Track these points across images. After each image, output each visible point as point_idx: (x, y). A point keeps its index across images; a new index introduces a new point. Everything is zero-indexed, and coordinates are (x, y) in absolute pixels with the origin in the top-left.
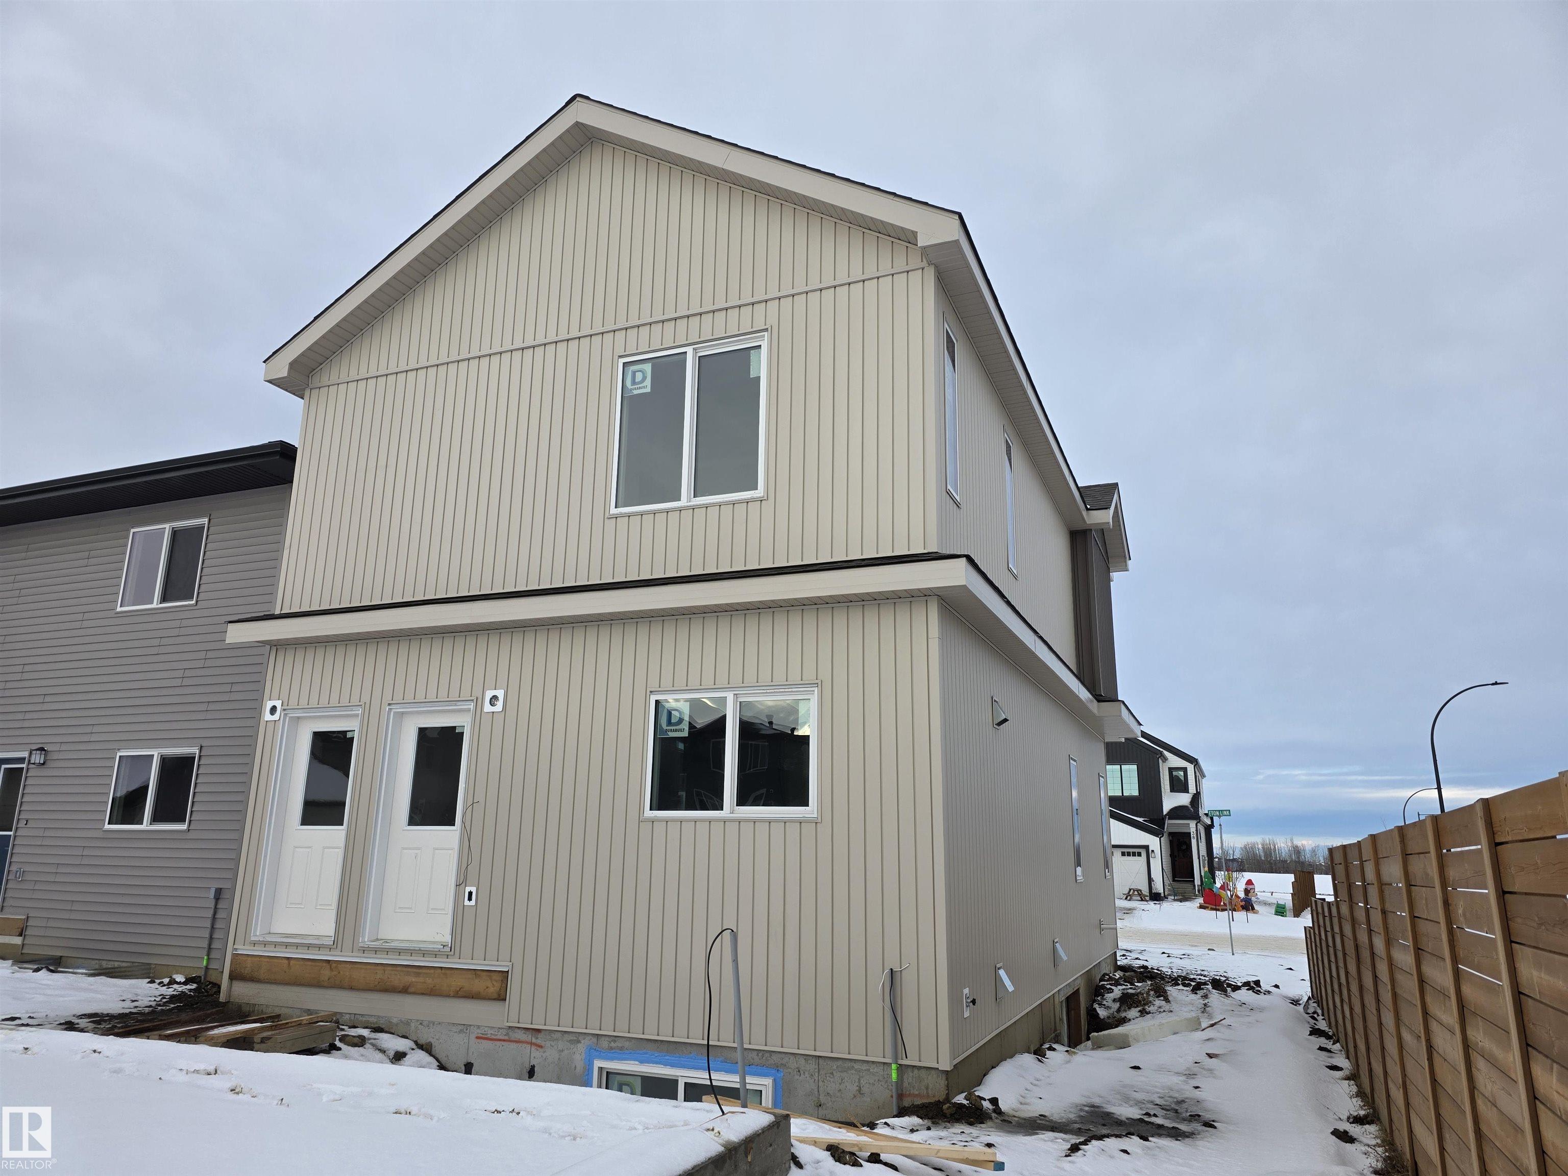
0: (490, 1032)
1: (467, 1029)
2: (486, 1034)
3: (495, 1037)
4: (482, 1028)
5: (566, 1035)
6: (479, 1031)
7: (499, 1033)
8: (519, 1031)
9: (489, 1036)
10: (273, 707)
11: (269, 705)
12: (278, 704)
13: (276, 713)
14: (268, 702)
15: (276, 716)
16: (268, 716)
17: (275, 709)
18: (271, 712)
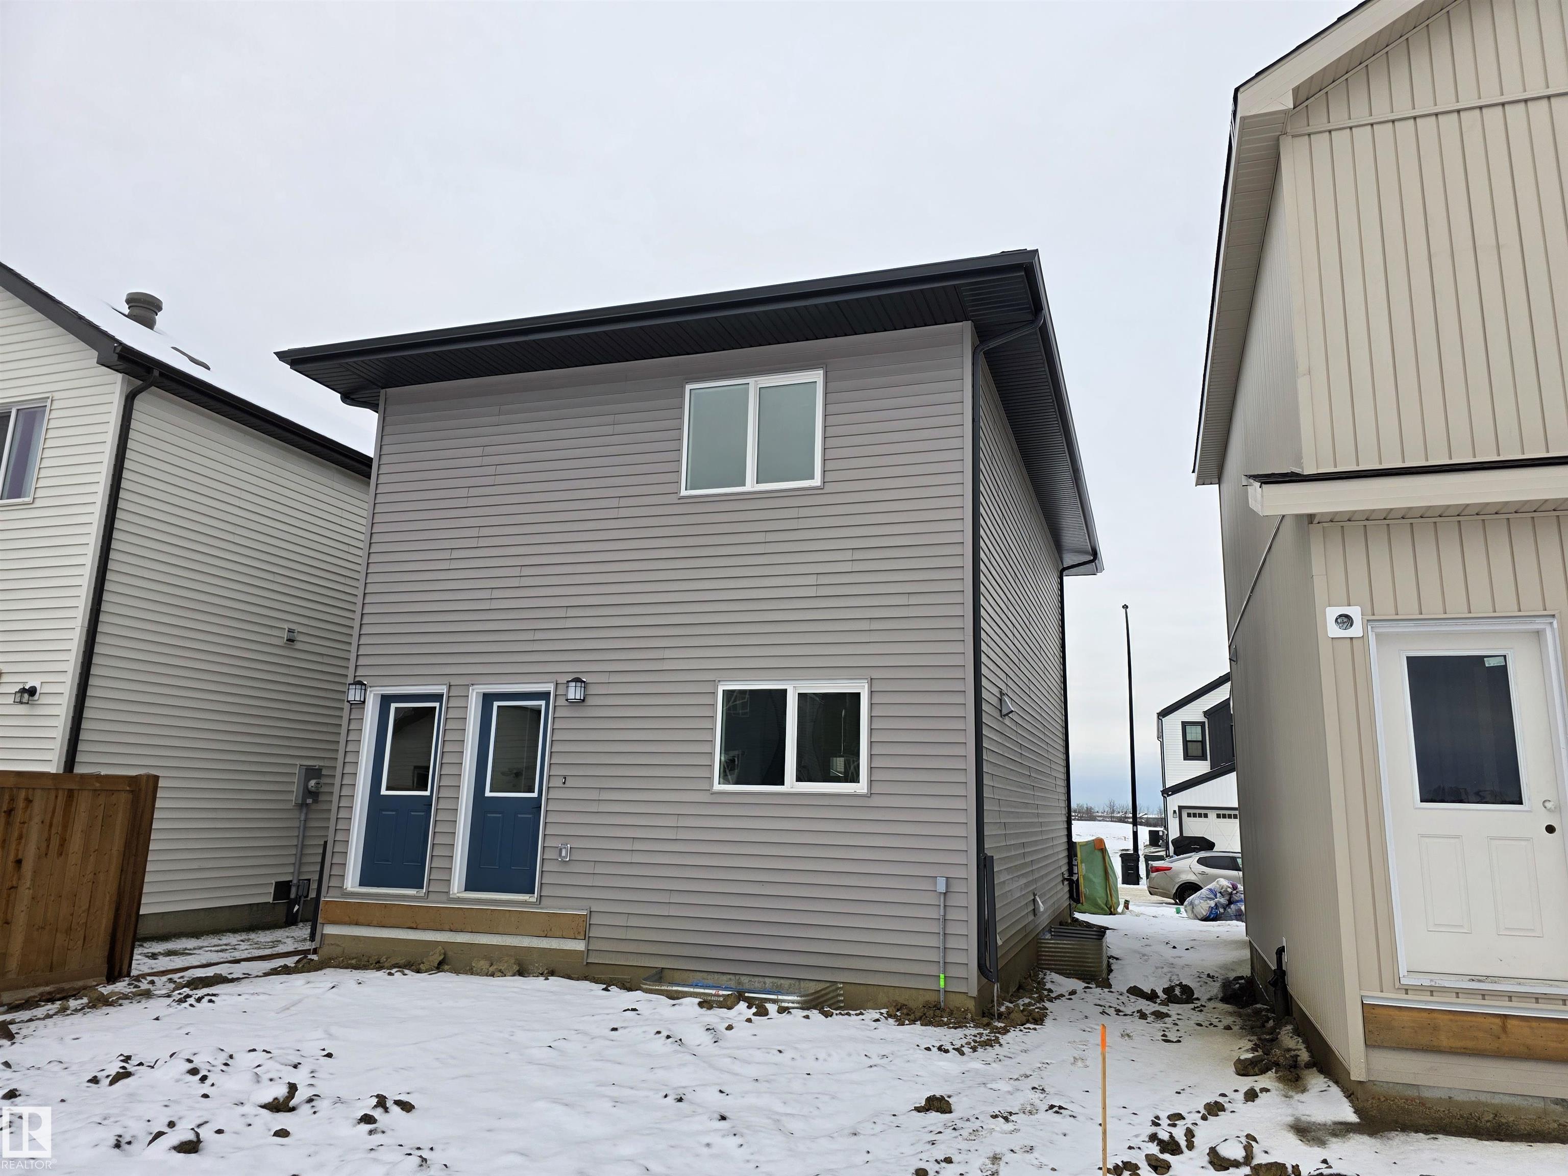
10: (1341, 616)
11: (1332, 613)
12: (1355, 612)
13: (1351, 625)
14: (1328, 609)
15: (1356, 631)
16: (1334, 631)
17: (1345, 620)
18: (1341, 625)
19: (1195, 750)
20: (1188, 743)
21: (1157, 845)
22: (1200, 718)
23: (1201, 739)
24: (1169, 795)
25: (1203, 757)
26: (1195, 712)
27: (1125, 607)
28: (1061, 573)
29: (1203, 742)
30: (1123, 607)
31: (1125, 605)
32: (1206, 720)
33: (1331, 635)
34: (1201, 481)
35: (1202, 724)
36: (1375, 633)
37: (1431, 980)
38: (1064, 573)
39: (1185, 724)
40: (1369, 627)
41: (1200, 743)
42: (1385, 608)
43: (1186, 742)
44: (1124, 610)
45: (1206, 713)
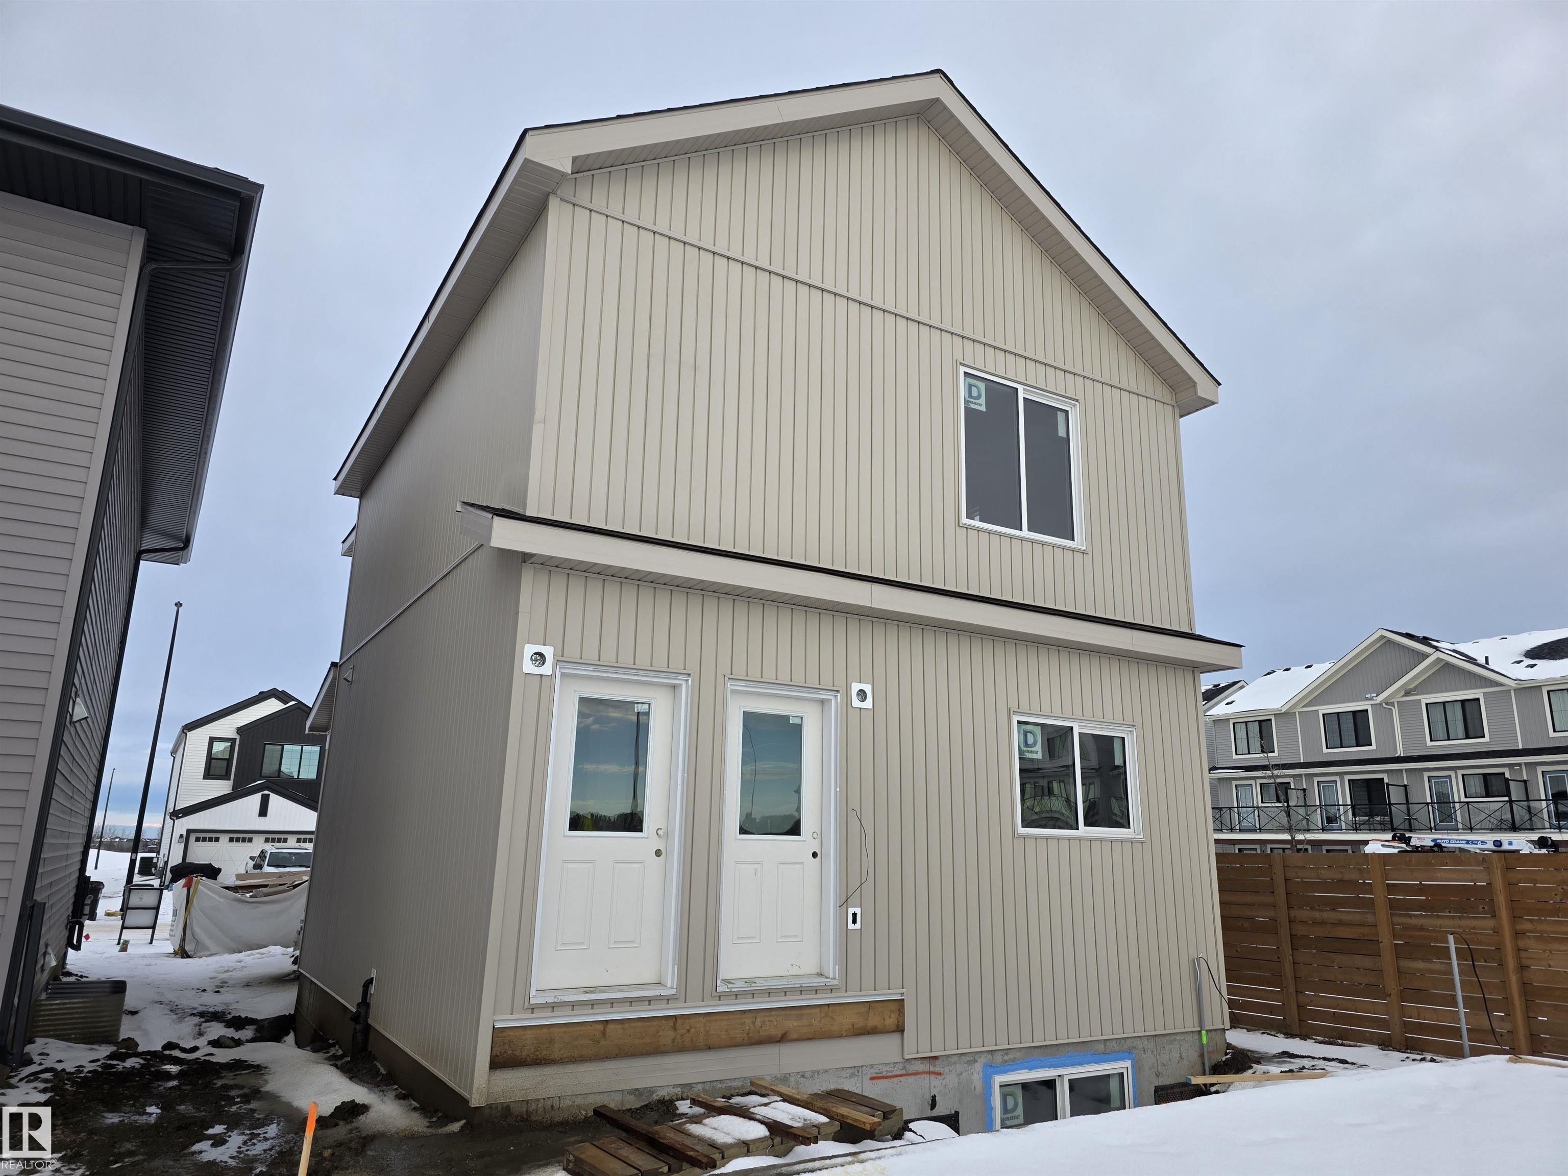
0: (885, 1069)
1: (858, 1072)
2: (881, 1073)
3: (891, 1074)
4: (876, 1066)
5: (963, 1057)
6: (872, 1071)
7: (896, 1069)
8: (916, 1062)
9: (884, 1074)
10: (536, 653)
11: (530, 650)
12: (548, 651)
13: (543, 664)
14: (527, 646)
15: (547, 669)
16: (528, 667)
17: (540, 658)
18: (534, 662)
19: (220, 767)
20: (213, 761)
21: (150, 874)
22: (232, 734)
23: (228, 757)
24: (178, 818)
25: (226, 777)
26: (228, 727)
27: (178, 605)
28: (139, 556)
29: (229, 761)
30: (176, 604)
31: (179, 602)
32: (238, 737)
33: (525, 671)
34: (342, 491)
35: (233, 741)
36: (561, 673)
37: (555, 997)
38: (143, 556)
39: (212, 740)
40: (558, 667)
41: (226, 762)
42: (572, 652)
43: (210, 758)
44: (176, 608)
45: (240, 730)
